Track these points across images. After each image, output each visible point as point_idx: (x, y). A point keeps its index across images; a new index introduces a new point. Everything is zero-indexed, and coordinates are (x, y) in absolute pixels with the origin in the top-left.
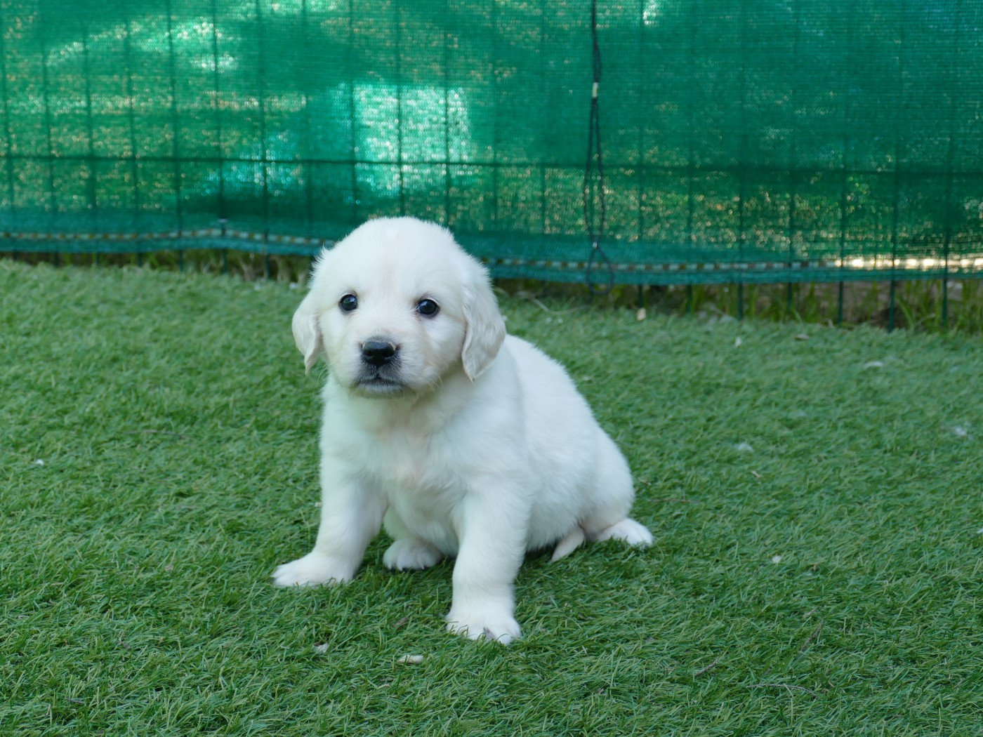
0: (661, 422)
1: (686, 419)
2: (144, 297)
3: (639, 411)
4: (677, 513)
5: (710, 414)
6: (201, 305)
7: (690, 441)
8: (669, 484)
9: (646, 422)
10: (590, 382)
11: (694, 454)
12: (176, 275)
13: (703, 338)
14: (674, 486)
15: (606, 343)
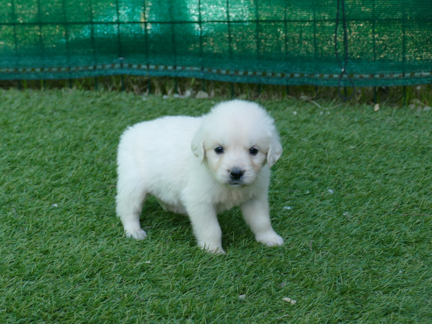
0: (399, 171)
1: (413, 169)
2: (77, 107)
3: (386, 165)
4: (418, 221)
5: (427, 166)
6: (113, 111)
7: (418, 181)
8: (410, 205)
9: (391, 171)
10: (354, 149)
11: (421, 188)
12: (94, 93)
13: (414, 121)
14: (413, 207)
15: (359, 126)
